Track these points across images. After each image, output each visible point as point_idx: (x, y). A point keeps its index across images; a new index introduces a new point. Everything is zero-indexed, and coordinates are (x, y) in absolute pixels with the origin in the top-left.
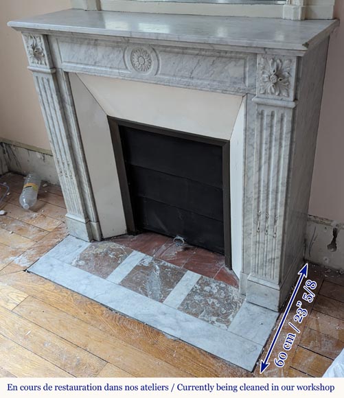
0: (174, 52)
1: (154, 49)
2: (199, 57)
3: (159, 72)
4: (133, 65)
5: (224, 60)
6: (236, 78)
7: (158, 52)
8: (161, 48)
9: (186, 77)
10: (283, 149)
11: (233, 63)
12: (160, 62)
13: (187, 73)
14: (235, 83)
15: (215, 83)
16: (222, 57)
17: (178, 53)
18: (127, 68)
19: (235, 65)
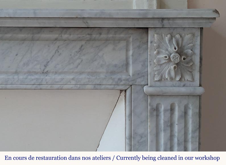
2: (58, 43)
6: (116, 66)
9: (36, 73)
11: (110, 47)
13: (38, 66)
14: (113, 73)
15: (83, 76)
16: (95, 40)
17: (24, 40)
19: (114, 49)
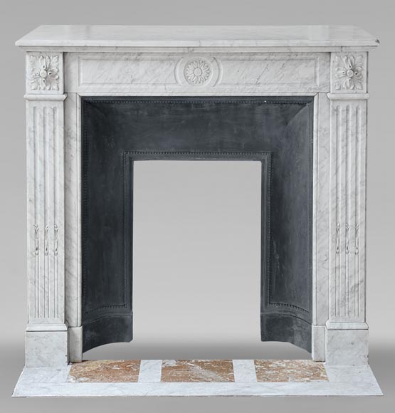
0: (239, 60)
1: (215, 58)
2: (267, 62)
3: (219, 82)
4: (186, 78)
5: (295, 62)
6: (307, 79)
7: (219, 61)
8: (225, 57)
9: (251, 84)
10: (360, 143)
11: (304, 65)
12: (222, 72)
13: (253, 79)
14: (305, 83)
15: (284, 86)
16: (292, 60)
17: (243, 60)
18: (177, 82)
19: (306, 66)
